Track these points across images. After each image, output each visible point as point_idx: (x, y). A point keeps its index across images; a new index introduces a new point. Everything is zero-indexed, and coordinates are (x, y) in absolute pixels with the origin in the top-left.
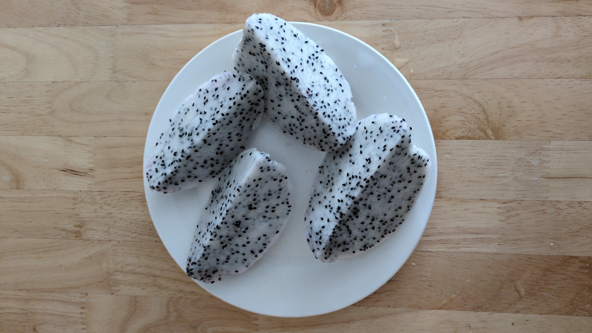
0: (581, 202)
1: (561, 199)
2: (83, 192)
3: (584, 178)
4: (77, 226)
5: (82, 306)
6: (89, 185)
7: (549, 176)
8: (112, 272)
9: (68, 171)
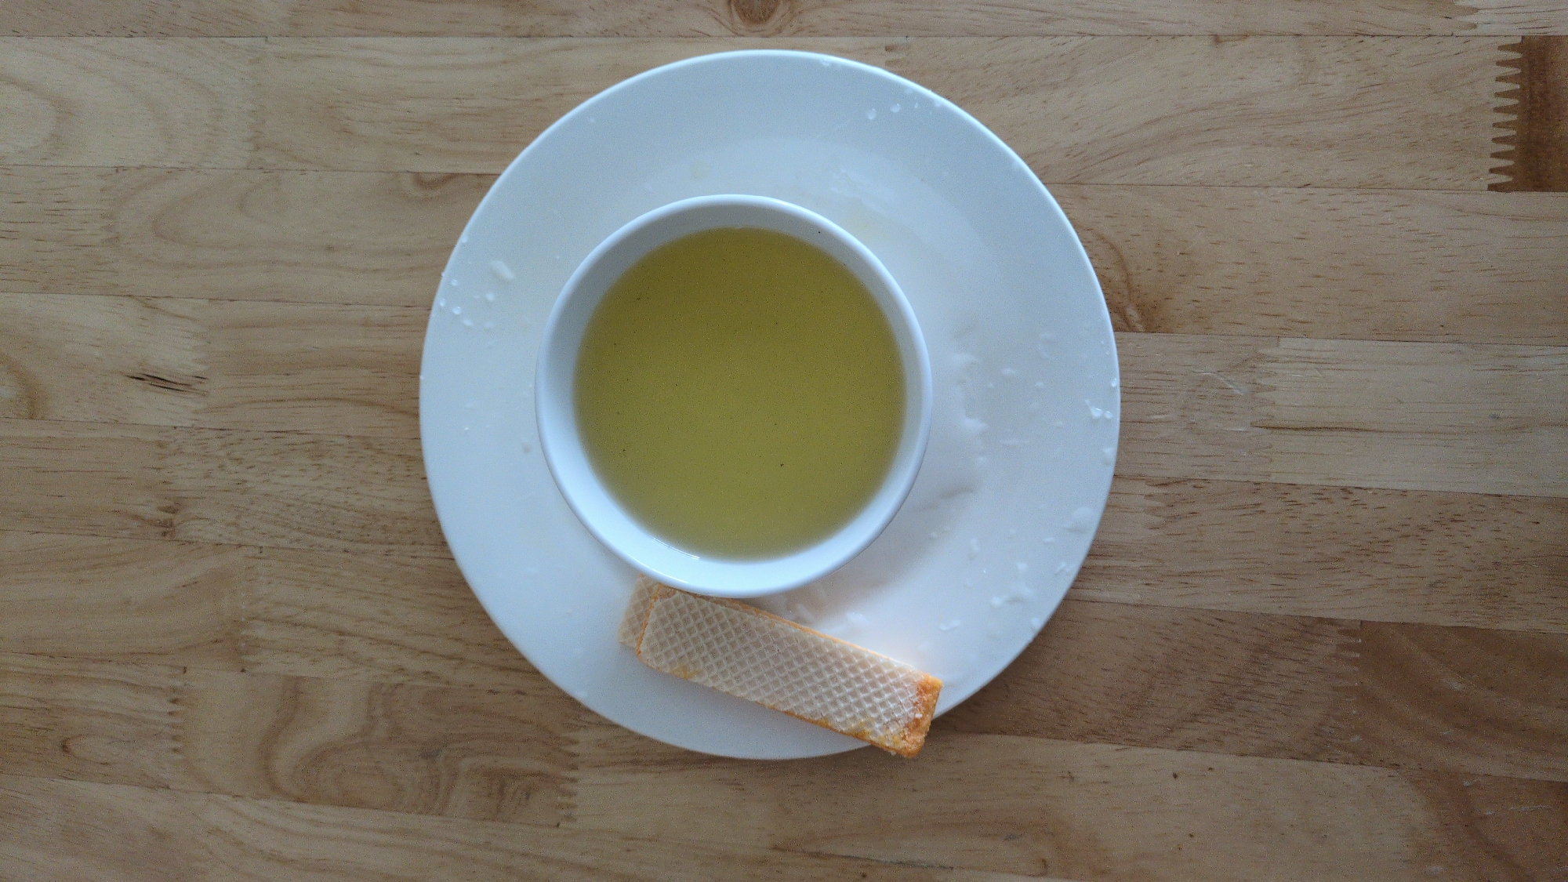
0: (1349, 489)
1: (1300, 480)
2: (181, 429)
3: (1357, 430)
4: (166, 510)
5: (175, 696)
6: (196, 412)
7: (1272, 424)
8: (243, 620)
9: (147, 380)
